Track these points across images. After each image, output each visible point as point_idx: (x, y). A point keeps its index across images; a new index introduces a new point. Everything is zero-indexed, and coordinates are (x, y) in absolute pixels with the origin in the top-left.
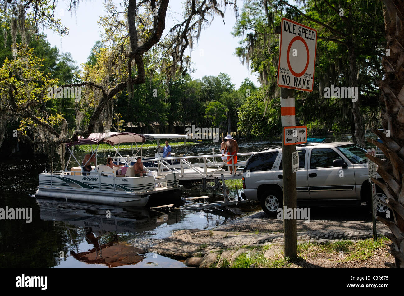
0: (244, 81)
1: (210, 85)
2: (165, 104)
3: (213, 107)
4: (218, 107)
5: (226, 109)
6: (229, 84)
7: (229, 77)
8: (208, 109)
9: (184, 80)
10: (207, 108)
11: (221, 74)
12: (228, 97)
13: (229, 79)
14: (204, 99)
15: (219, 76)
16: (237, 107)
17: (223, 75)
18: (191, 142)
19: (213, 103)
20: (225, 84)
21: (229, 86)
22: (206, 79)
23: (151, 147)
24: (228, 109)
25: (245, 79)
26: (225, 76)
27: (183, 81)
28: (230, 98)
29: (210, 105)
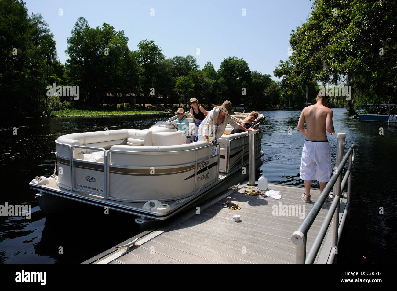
0: (206, 64)
1: (180, 64)
2: (141, 77)
3: (182, 82)
4: (185, 82)
5: (193, 84)
6: (195, 65)
7: (195, 59)
8: (178, 83)
9: (158, 58)
10: (176, 82)
11: (189, 56)
12: (195, 74)
13: (195, 61)
14: (175, 75)
15: (187, 57)
16: (201, 84)
17: (190, 57)
18: (162, 111)
19: (182, 78)
20: (191, 65)
21: (195, 66)
22: (177, 59)
23: (125, 114)
24: (194, 84)
25: (208, 62)
26: (192, 58)
27: (157, 60)
28: (196, 75)
29: (179, 79)
